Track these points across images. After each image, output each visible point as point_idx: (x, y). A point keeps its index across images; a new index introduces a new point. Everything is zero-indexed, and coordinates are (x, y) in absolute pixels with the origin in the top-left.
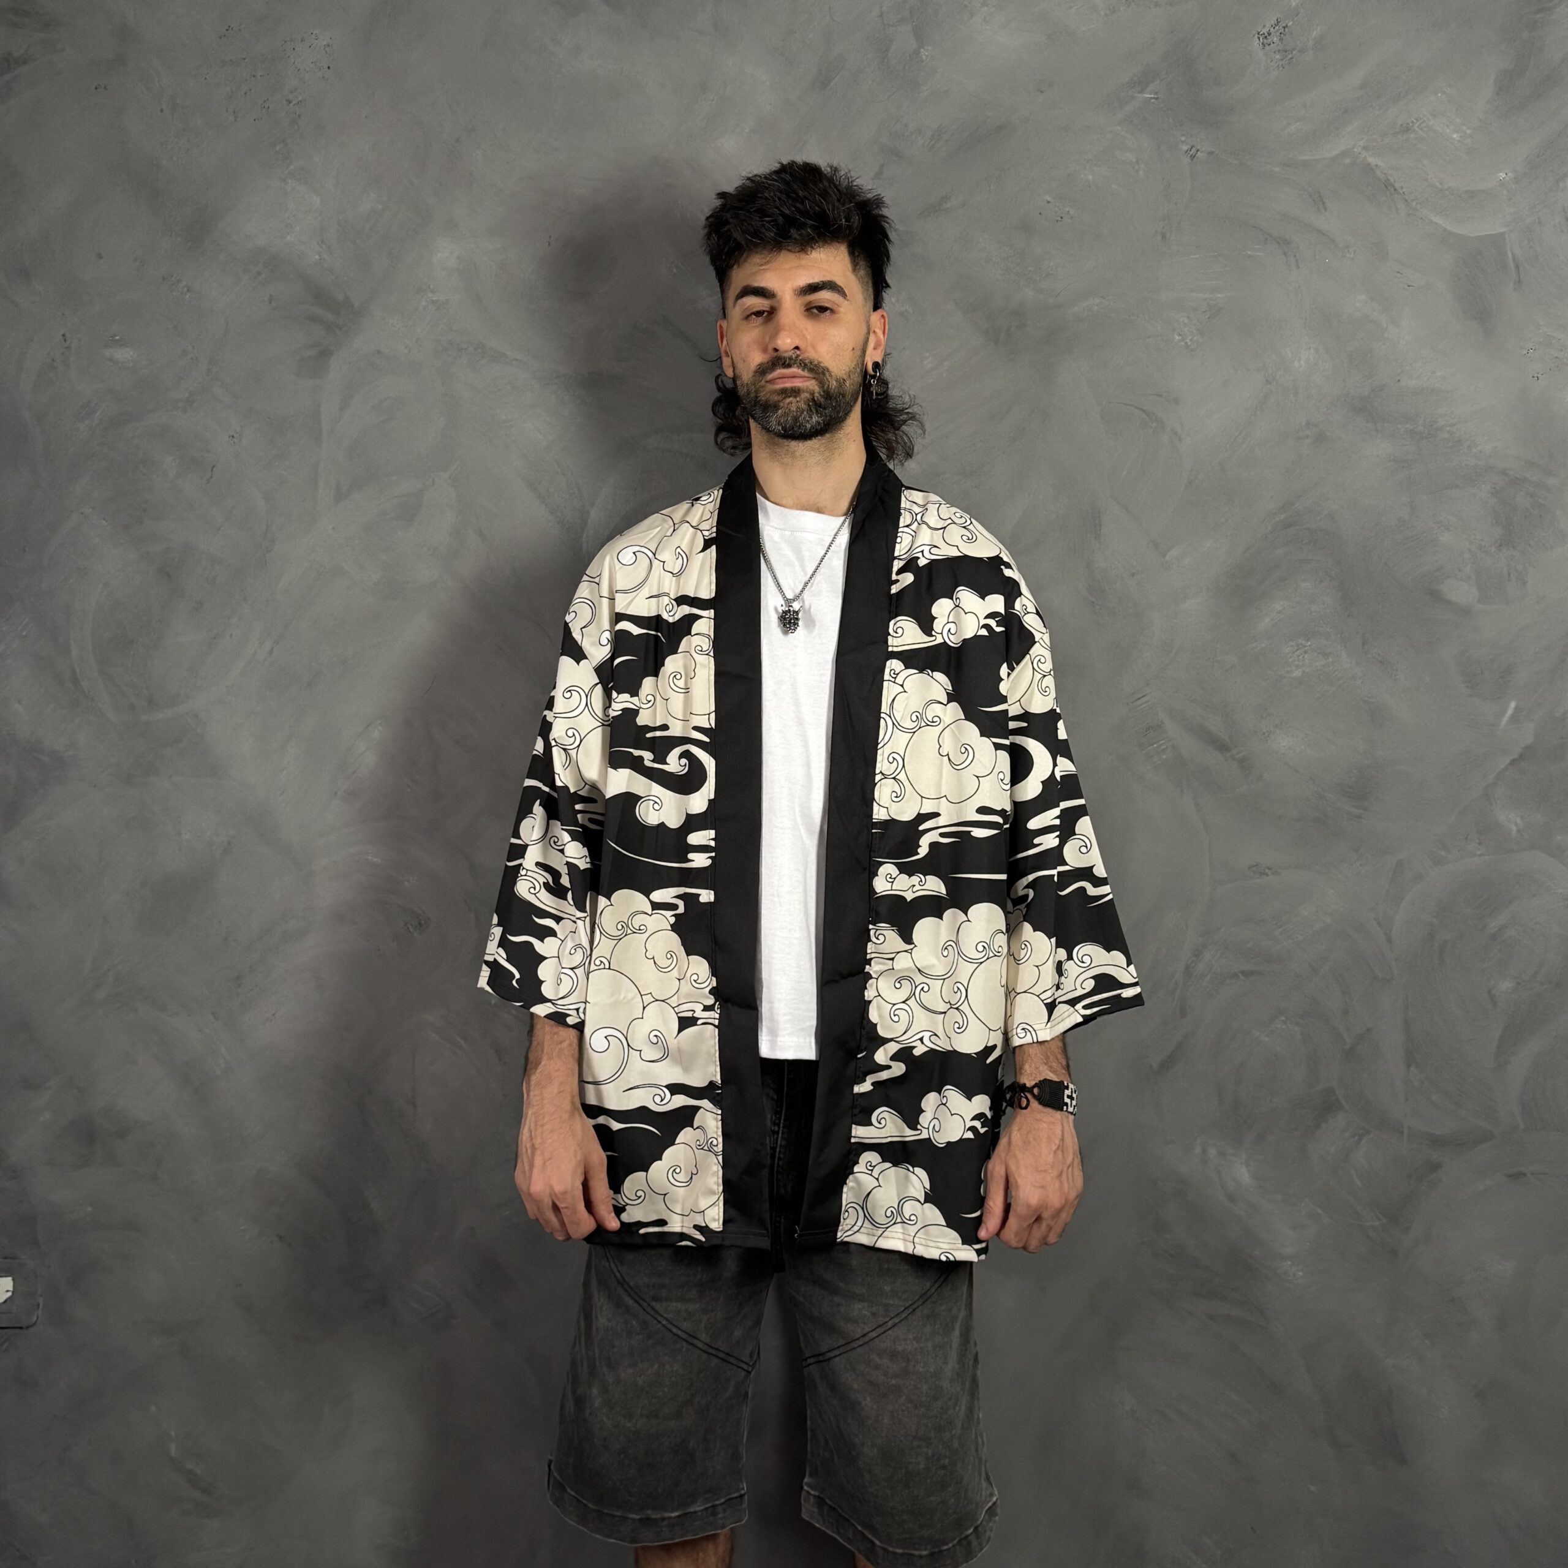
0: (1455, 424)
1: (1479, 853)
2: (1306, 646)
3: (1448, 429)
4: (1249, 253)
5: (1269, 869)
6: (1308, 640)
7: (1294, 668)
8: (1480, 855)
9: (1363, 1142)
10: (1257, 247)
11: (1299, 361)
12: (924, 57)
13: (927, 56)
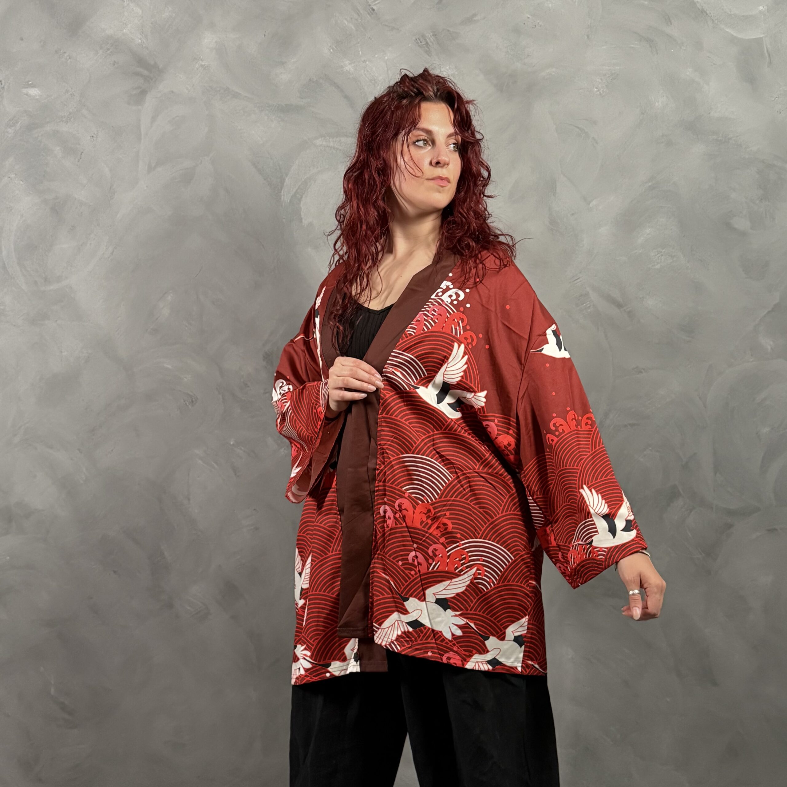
0: (738, 137)
1: (751, 360)
2: (662, 252)
3: (734, 138)
4: (632, 46)
5: (643, 369)
6: (663, 249)
7: (656, 264)
8: (752, 361)
9: (693, 513)
10: (636, 43)
11: (658, 103)
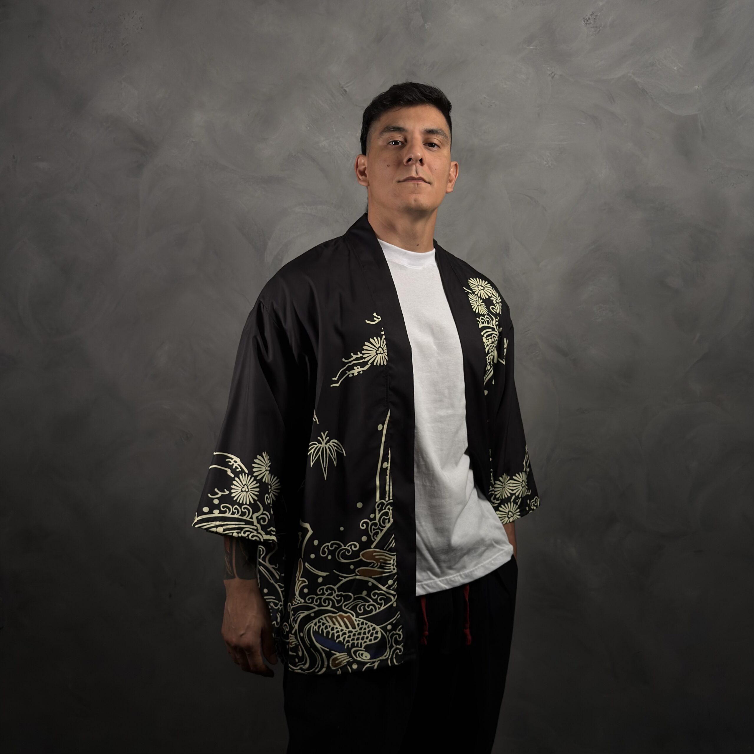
0: (673, 204)
1: (682, 403)
2: (603, 307)
3: (670, 206)
4: (579, 123)
5: (586, 410)
7: (598, 317)
10: (582, 120)
11: (601, 174)
12: (427, 28)
13: (428, 27)
